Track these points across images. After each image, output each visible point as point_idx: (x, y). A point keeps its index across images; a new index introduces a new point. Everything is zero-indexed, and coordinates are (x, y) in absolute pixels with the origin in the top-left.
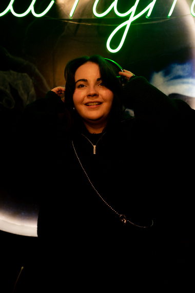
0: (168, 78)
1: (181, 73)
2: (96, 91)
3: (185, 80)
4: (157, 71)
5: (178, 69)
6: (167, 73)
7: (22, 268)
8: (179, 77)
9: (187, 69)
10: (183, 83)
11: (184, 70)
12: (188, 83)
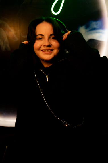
0: (88, 29)
1: (95, 26)
2: (49, 43)
3: (98, 31)
4: (82, 26)
5: (94, 24)
6: (87, 27)
7: (7, 147)
8: (94, 29)
9: (99, 24)
10: (97, 33)
11: (97, 24)
12: (99, 32)
